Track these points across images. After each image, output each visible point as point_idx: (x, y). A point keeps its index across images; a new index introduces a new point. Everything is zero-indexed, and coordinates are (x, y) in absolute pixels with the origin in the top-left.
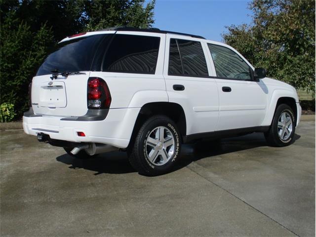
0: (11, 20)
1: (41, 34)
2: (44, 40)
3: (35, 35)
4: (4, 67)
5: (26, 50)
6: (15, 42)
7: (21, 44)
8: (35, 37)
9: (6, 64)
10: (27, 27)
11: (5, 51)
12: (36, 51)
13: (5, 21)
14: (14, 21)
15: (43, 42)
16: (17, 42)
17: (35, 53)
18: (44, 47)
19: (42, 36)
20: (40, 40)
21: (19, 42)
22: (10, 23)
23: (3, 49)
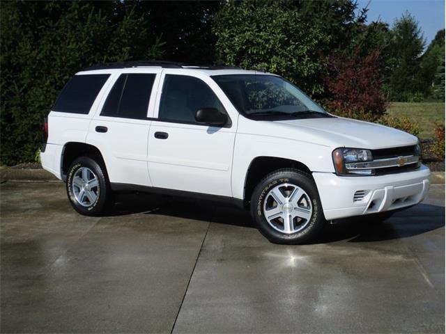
0: (78, 6)
1: (124, 26)
2: (130, 37)
3: (115, 29)
4: (64, 82)
5: (98, 53)
6: (81, 42)
7: (91, 45)
8: (114, 32)
9: (67, 77)
10: (102, 17)
11: (64, 58)
12: (115, 55)
13: (69, 9)
14: (82, 8)
15: (128, 39)
16: (84, 42)
17: (114, 58)
18: (128, 48)
19: (126, 30)
20: (124, 37)
21: (88, 42)
22: (76, 12)
23: (61, 55)
